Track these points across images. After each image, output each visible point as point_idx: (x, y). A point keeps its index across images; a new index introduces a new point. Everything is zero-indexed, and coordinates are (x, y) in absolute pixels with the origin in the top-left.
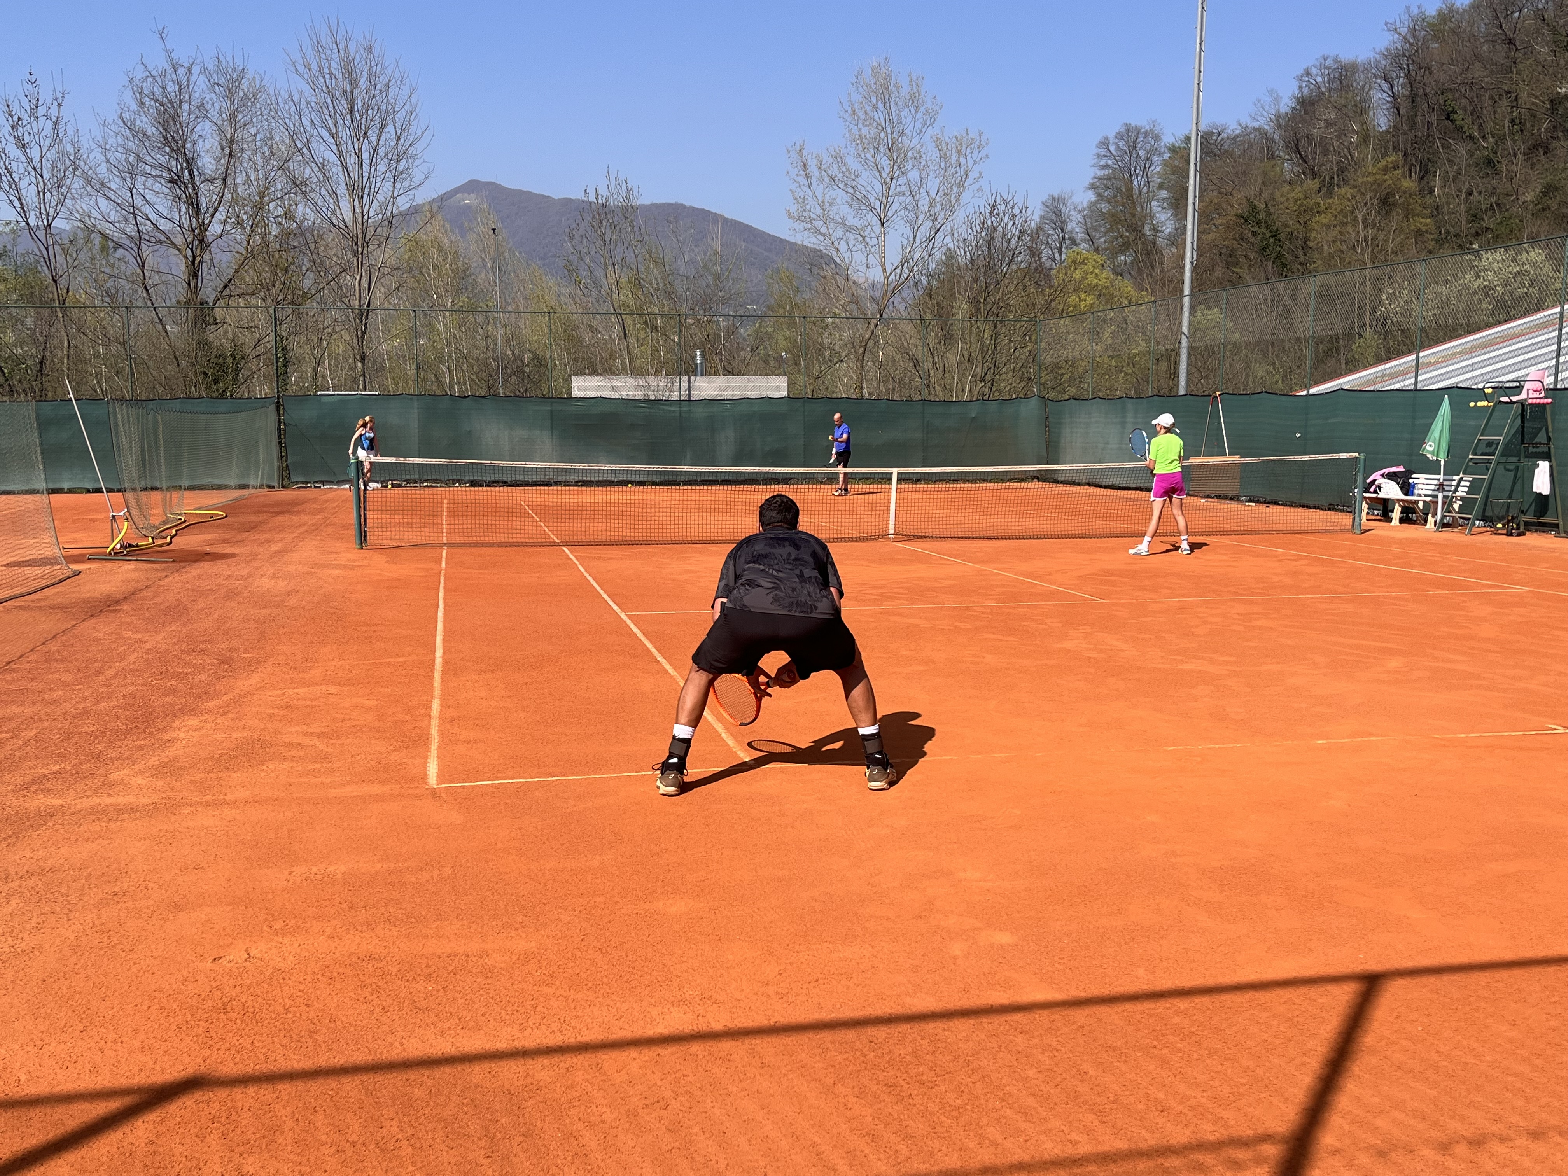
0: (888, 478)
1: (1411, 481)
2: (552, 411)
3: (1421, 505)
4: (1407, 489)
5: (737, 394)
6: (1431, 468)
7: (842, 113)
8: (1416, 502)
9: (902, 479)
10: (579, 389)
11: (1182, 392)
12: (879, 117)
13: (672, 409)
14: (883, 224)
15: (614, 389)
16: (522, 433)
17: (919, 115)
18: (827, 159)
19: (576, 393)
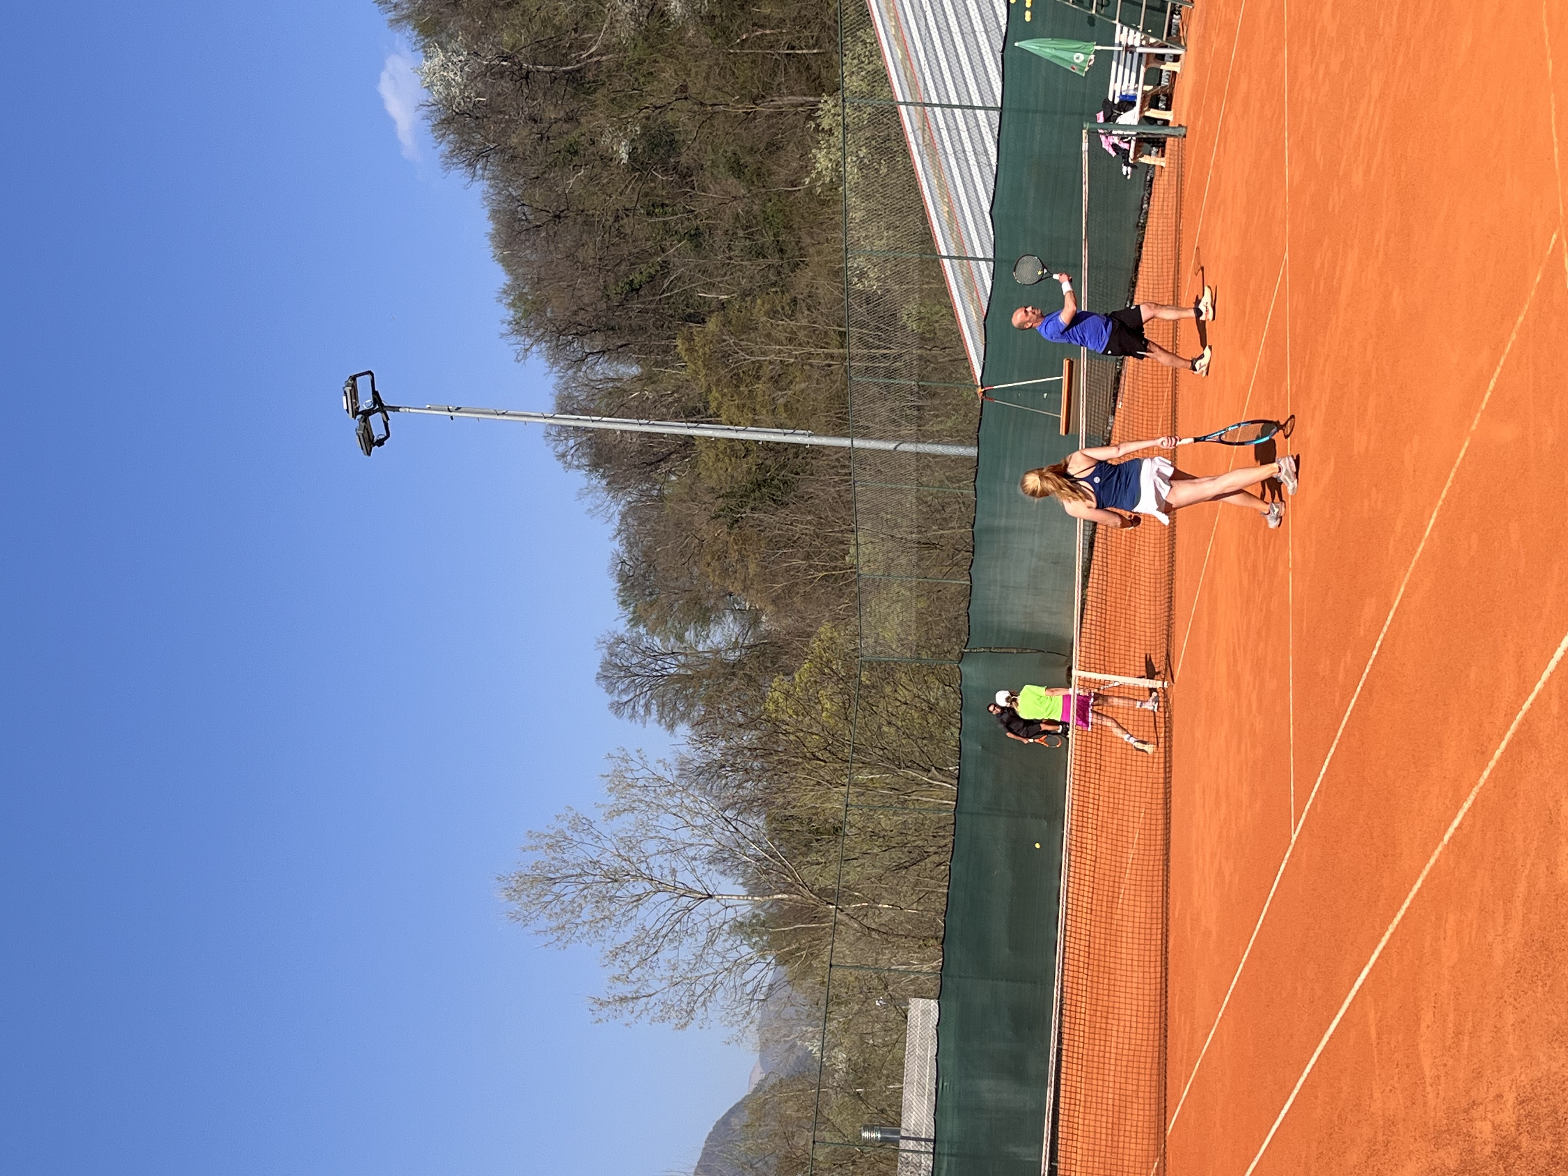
1: (1117, 101)
3: (1148, 88)
4: (1127, 103)
5: (930, 1072)
6: (1103, 61)
7: (560, 944)
8: (1145, 93)
11: (972, 452)
12: (570, 890)
13: (945, 1166)
14: (710, 896)
17: (576, 837)
18: (617, 969)
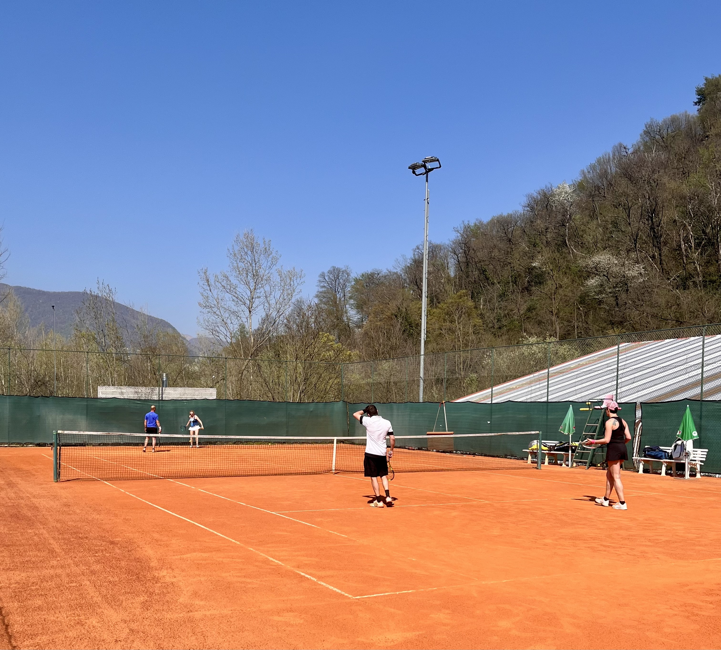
0: (332, 442)
2: (87, 405)
5: (189, 397)
7: (229, 255)
9: (339, 441)
10: (102, 393)
11: (421, 400)
12: (249, 258)
14: (250, 312)
15: (122, 393)
16: (69, 417)
17: (270, 259)
19: (100, 395)
